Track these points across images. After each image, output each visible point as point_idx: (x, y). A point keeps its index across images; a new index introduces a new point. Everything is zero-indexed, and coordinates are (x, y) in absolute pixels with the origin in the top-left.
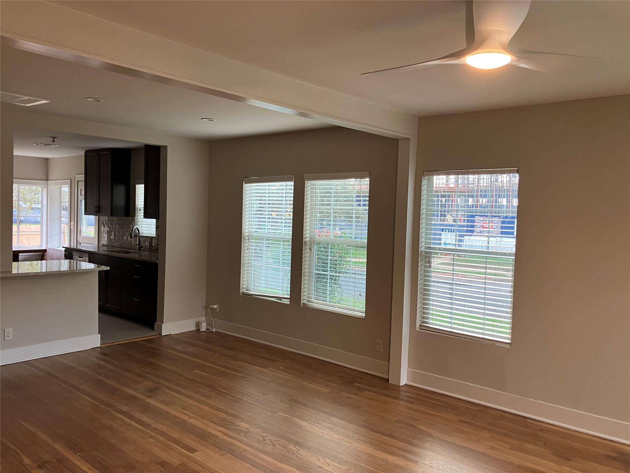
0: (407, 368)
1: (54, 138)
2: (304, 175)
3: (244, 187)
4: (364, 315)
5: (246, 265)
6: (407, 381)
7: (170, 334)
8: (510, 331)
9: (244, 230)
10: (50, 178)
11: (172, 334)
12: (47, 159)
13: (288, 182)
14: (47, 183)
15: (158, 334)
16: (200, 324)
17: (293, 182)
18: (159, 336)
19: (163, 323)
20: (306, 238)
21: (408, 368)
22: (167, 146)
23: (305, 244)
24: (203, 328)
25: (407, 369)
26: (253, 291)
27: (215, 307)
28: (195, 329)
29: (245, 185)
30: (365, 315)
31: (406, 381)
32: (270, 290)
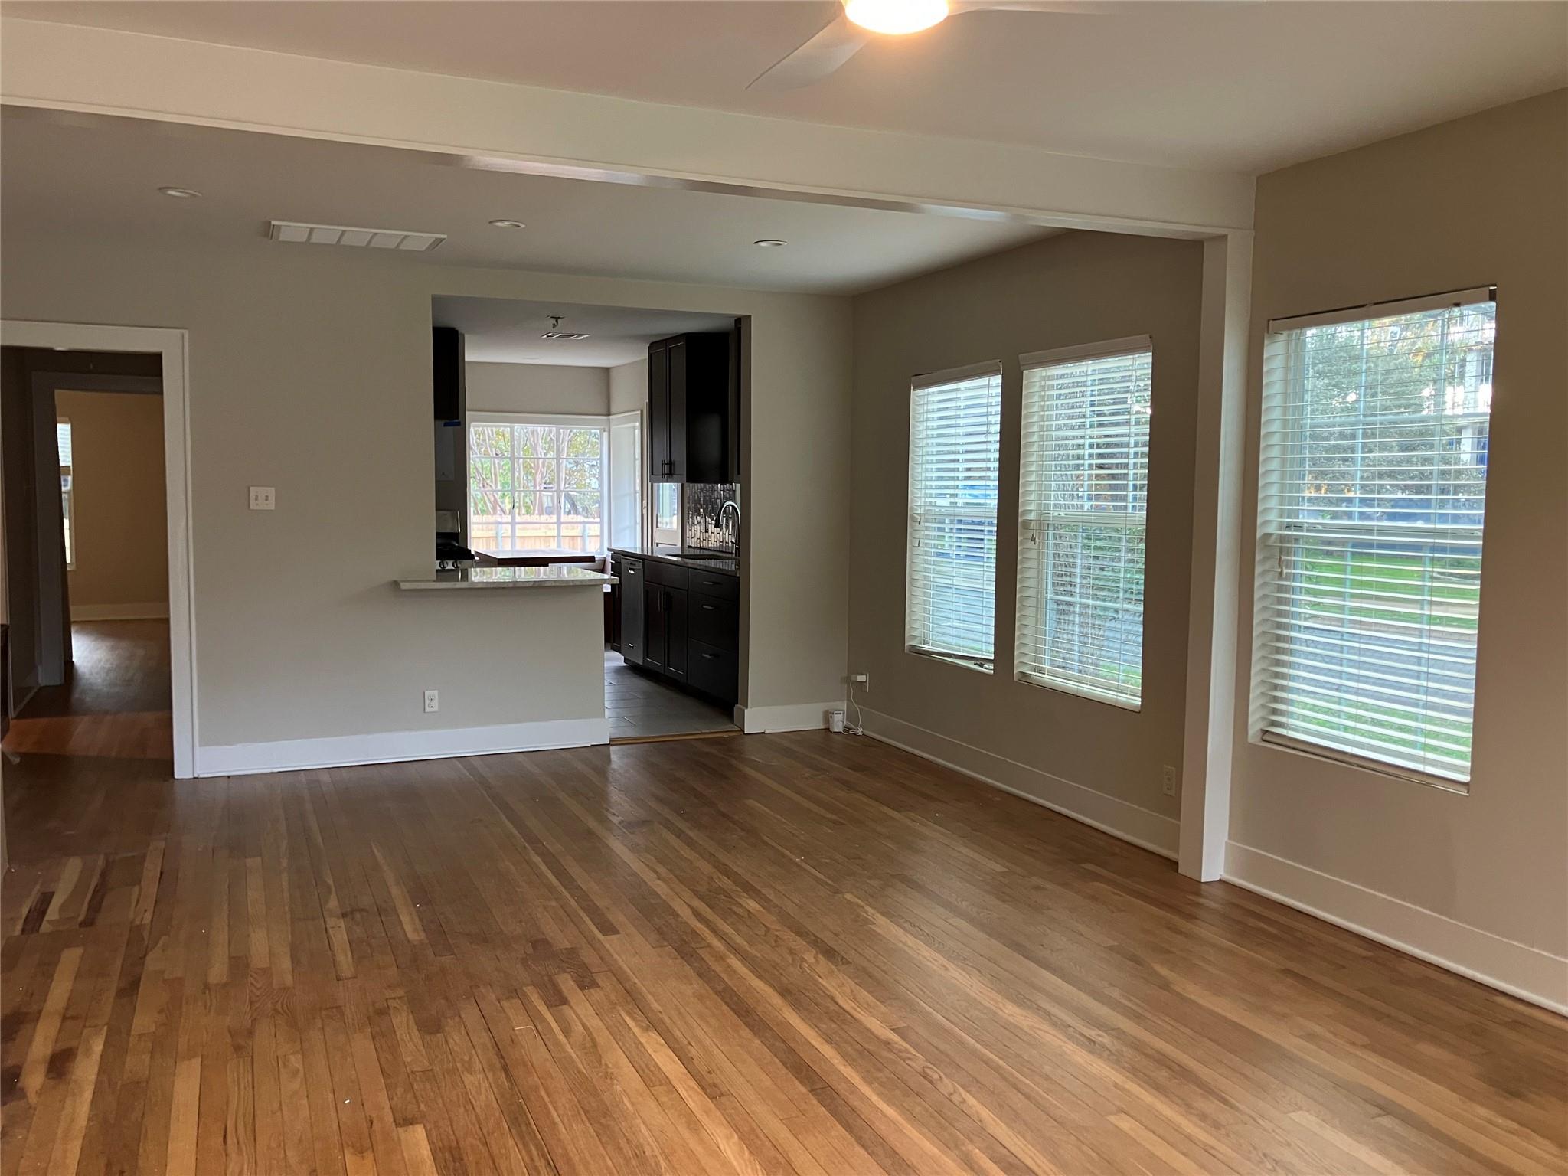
0: (1226, 838)
1: (557, 319)
2: (1020, 356)
3: (914, 400)
4: (1137, 701)
5: (919, 584)
6: (1226, 872)
7: (764, 733)
8: (1467, 750)
9: (912, 501)
10: (613, 410)
11: (767, 732)
12: (607, 370)
13: (992, 378)
14: (609, 419)
15: (738, 731)
16: (830, 715)
17: (1001, 376)
18: (739, 733)
19: (747, 707)
20: (1026, 512)
21: (1230, 838)
22: (750, 316)
23: (1024, 528)
24: (838, 725)
25: (1226, 843)
26: (933, 645)
27: (861, 678)
28: (823, 727)
29: (915, 394)
30: (1140, 703)
31: (1222, 873)
32: (962, 642)
